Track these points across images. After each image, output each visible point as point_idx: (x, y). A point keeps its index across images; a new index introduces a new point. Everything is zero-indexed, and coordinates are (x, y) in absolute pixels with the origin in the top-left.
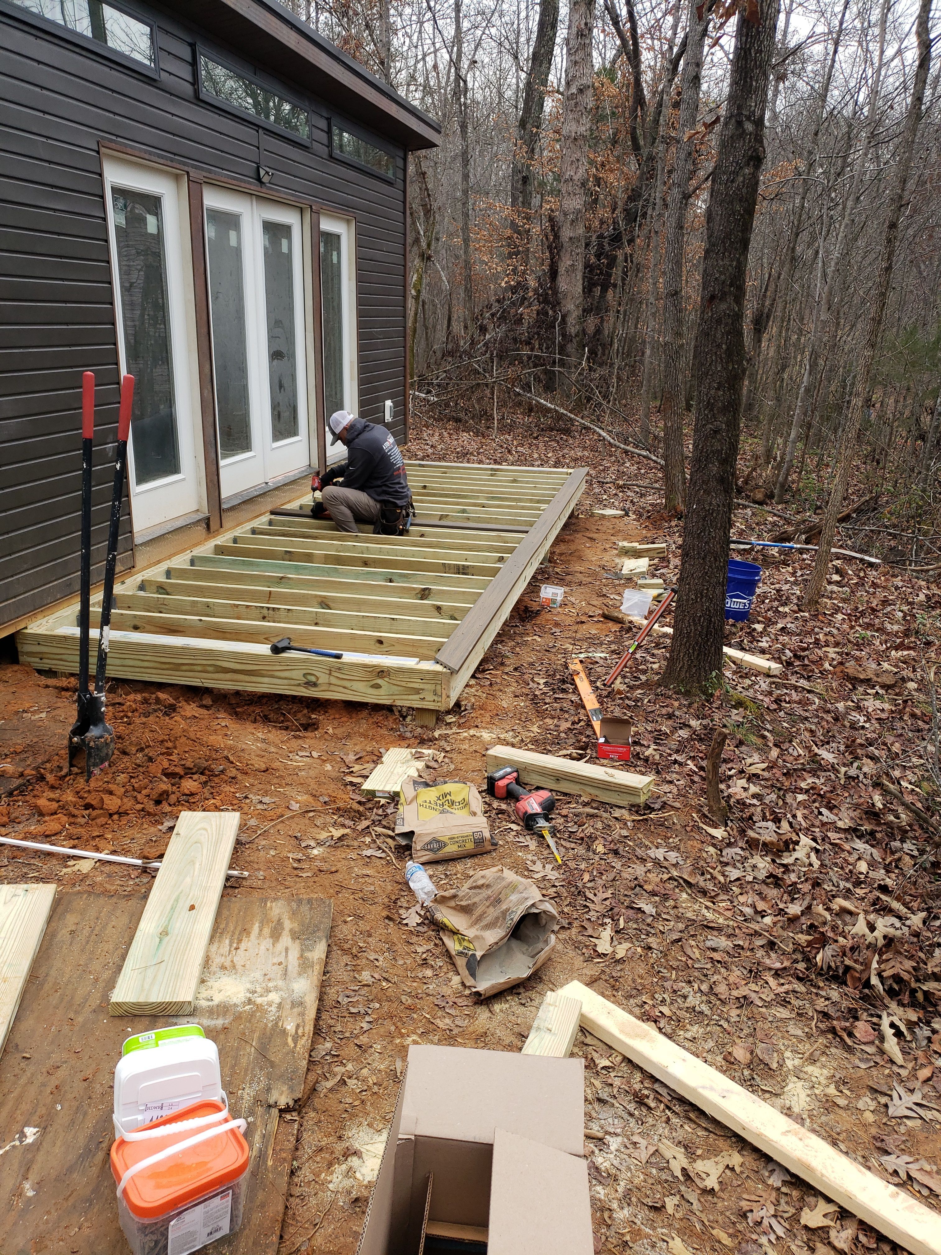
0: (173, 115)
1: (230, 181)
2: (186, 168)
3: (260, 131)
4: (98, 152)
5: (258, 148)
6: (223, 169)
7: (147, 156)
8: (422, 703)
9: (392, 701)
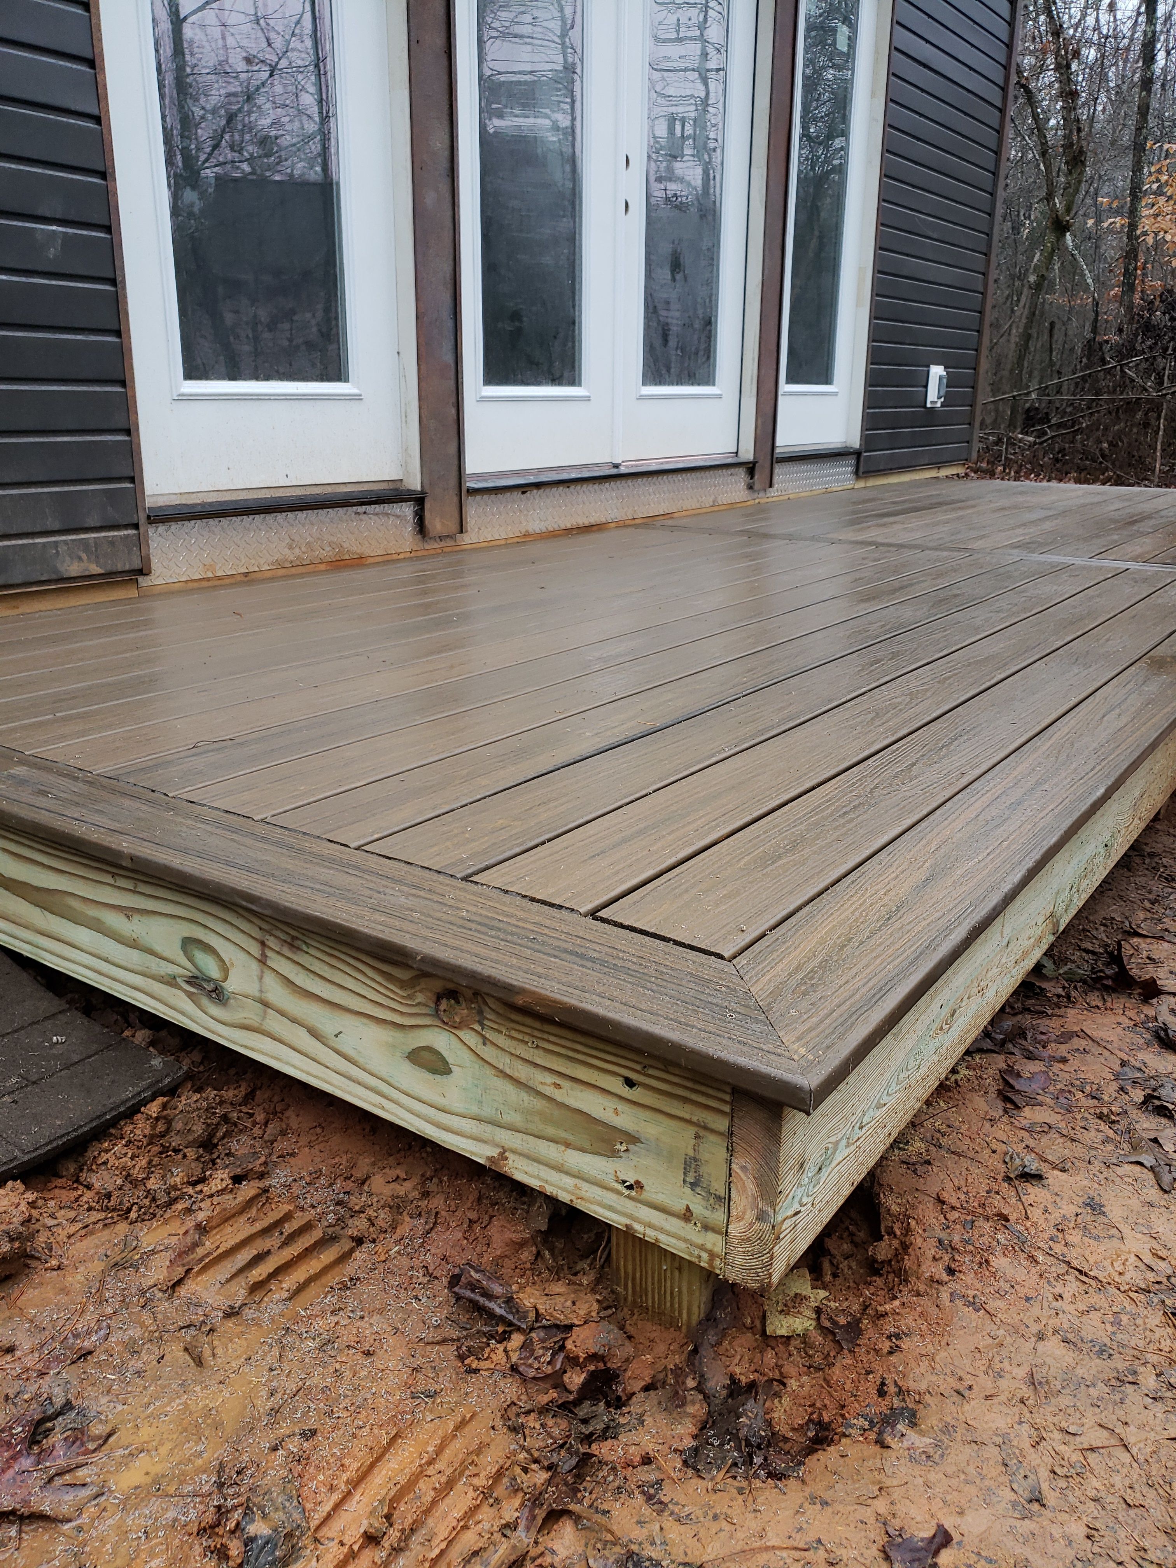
8: (630, 1206)
9: (494, 1152)
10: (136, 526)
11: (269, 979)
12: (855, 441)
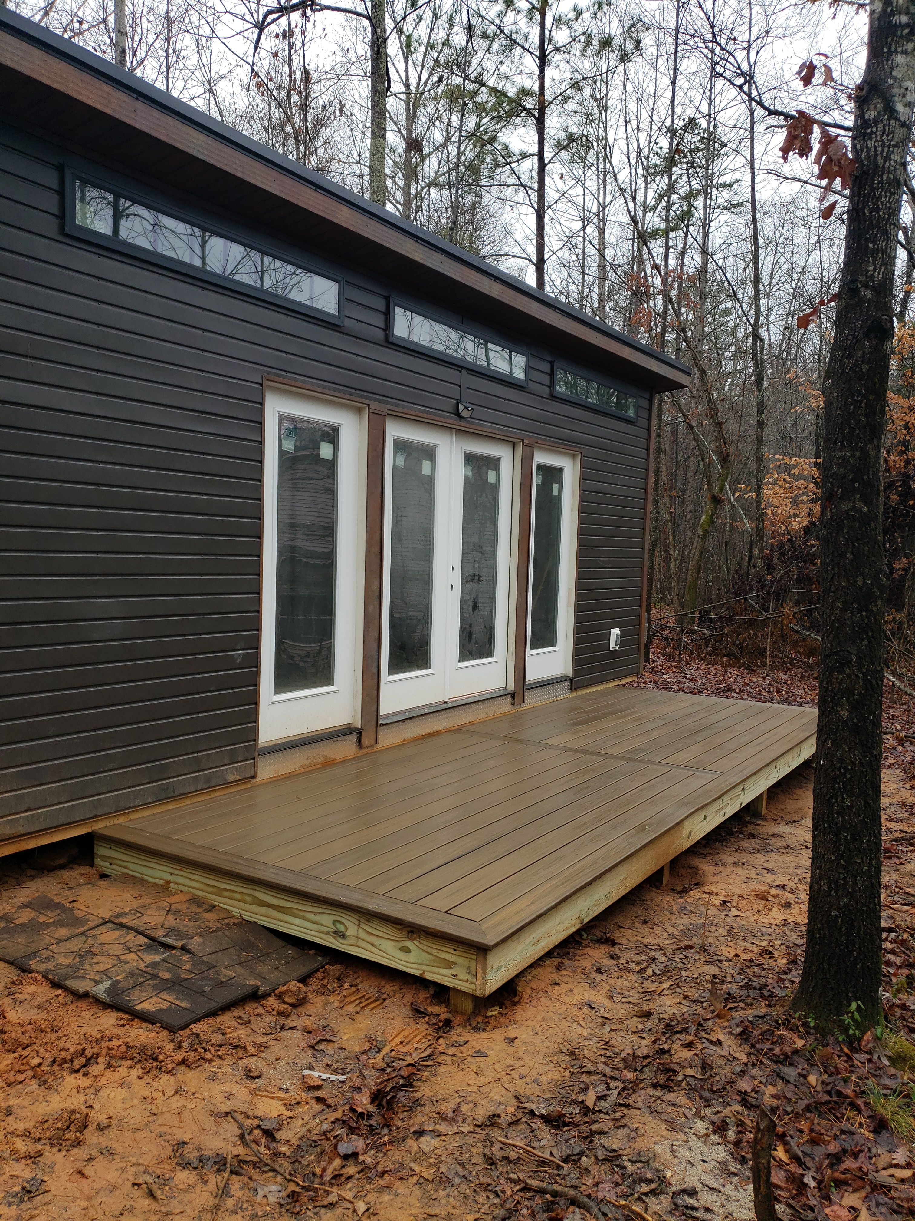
0: (357, 355)
1: (421, 415)
2: (367, 402)
3: (464, 372)
4: (261, 385)
5: (460, 386)
6: (413, 404)
7: (319, 390)
8: (454, 981)
9: (421, 972)
10: (254, 759)
11: (361, 931)
12: (570, 673)
